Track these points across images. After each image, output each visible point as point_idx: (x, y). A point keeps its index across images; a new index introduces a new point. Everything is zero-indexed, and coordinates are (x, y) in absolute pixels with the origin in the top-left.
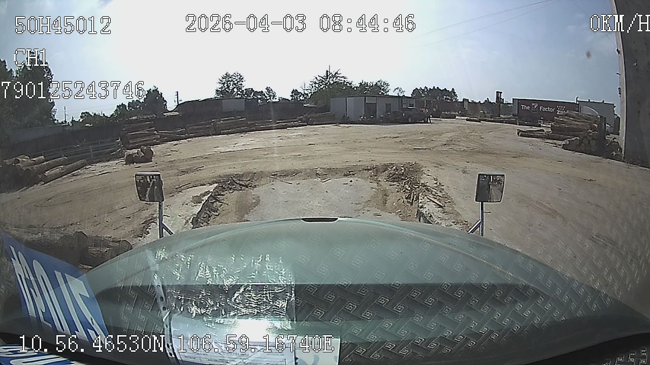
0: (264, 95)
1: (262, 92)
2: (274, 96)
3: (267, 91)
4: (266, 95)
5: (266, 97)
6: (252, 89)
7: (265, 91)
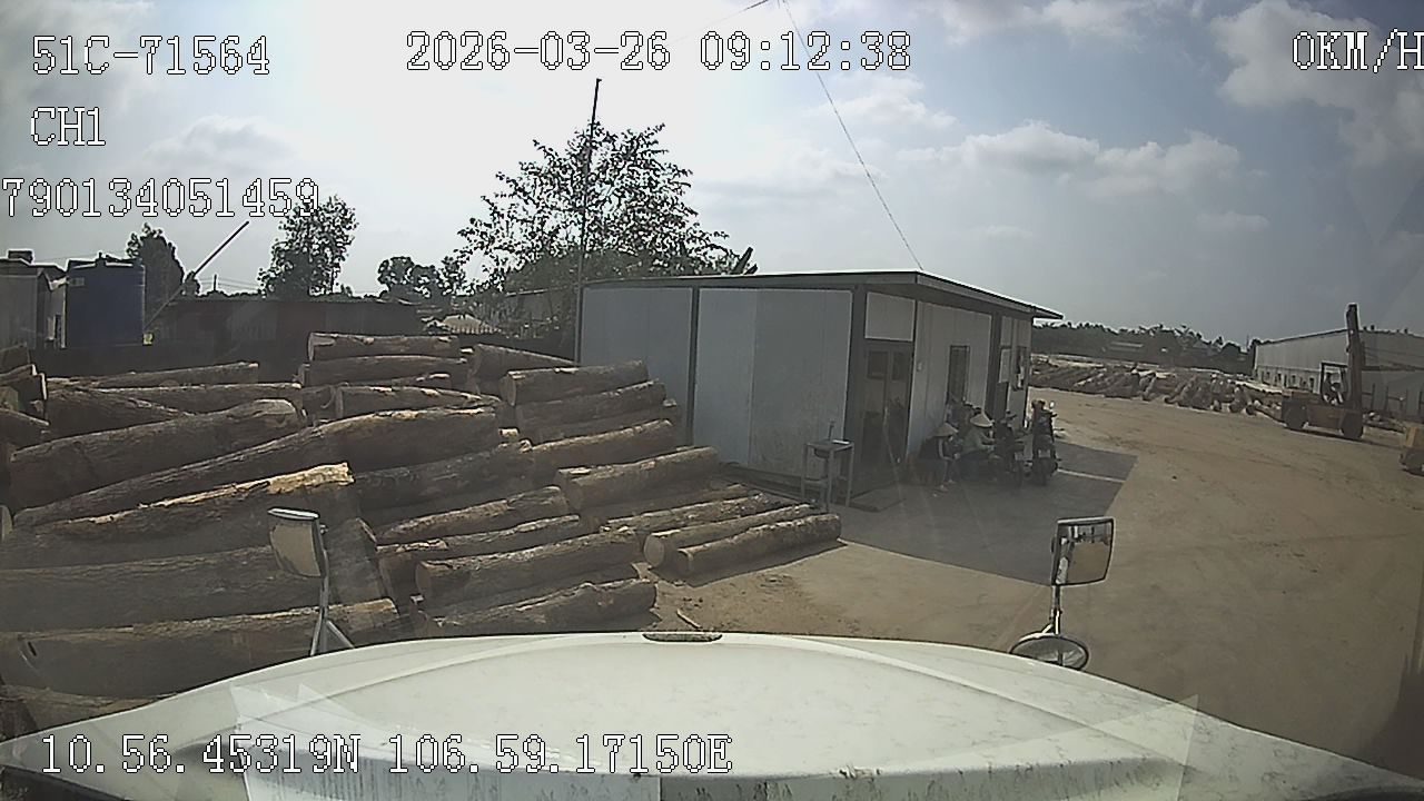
0: (439, 274)
1: (433, 267)
2: (461, 281)
3: (443, 266)
4: (442, 277)
5: (441, 281)
6: (409, 258)
7: (439, 266)
